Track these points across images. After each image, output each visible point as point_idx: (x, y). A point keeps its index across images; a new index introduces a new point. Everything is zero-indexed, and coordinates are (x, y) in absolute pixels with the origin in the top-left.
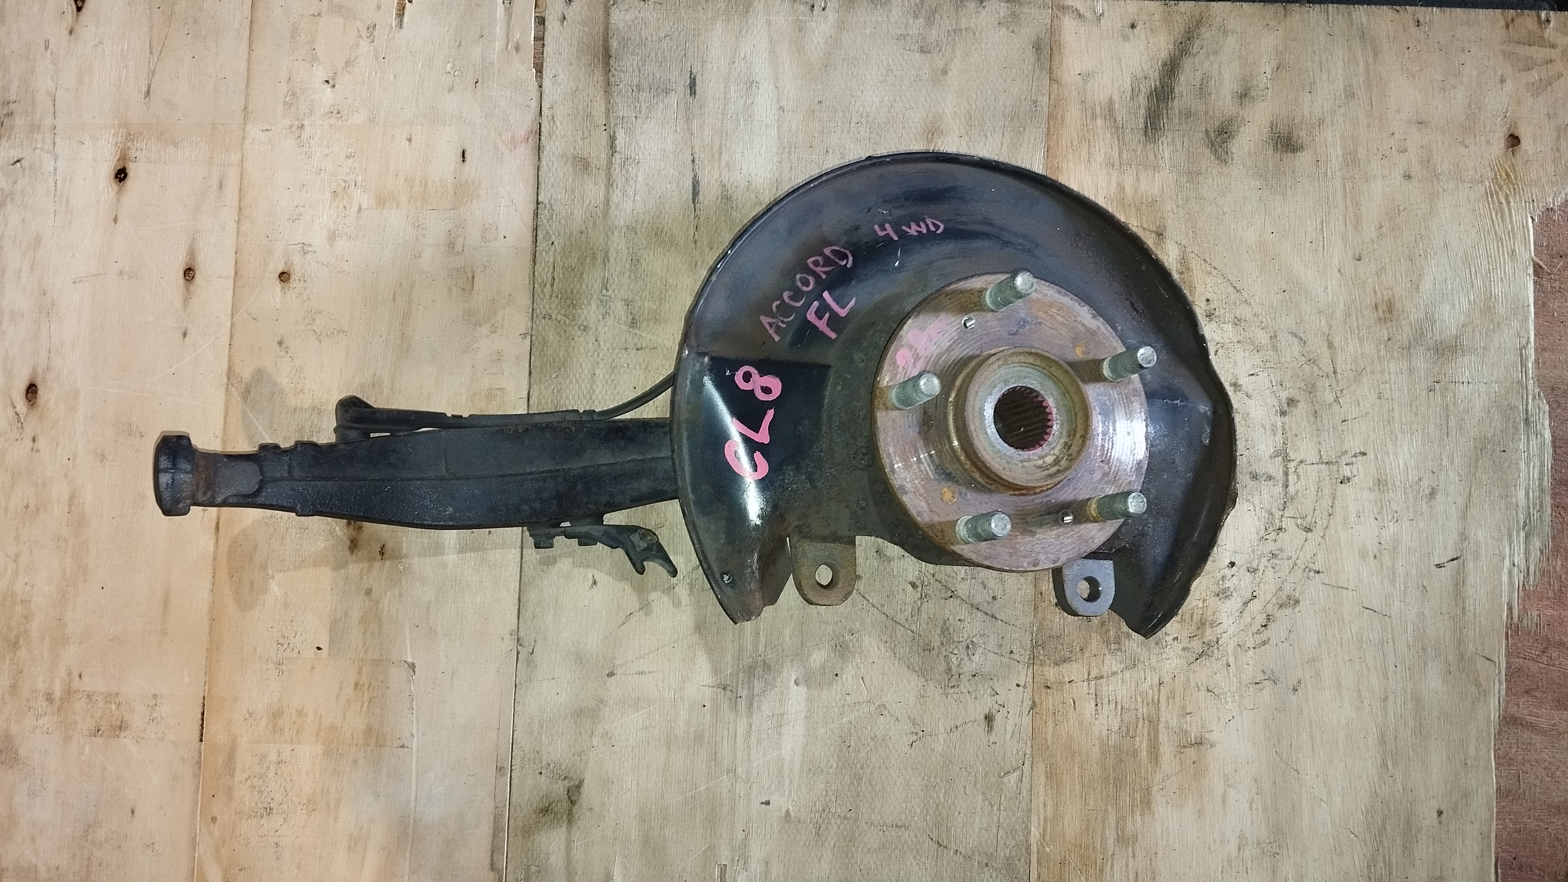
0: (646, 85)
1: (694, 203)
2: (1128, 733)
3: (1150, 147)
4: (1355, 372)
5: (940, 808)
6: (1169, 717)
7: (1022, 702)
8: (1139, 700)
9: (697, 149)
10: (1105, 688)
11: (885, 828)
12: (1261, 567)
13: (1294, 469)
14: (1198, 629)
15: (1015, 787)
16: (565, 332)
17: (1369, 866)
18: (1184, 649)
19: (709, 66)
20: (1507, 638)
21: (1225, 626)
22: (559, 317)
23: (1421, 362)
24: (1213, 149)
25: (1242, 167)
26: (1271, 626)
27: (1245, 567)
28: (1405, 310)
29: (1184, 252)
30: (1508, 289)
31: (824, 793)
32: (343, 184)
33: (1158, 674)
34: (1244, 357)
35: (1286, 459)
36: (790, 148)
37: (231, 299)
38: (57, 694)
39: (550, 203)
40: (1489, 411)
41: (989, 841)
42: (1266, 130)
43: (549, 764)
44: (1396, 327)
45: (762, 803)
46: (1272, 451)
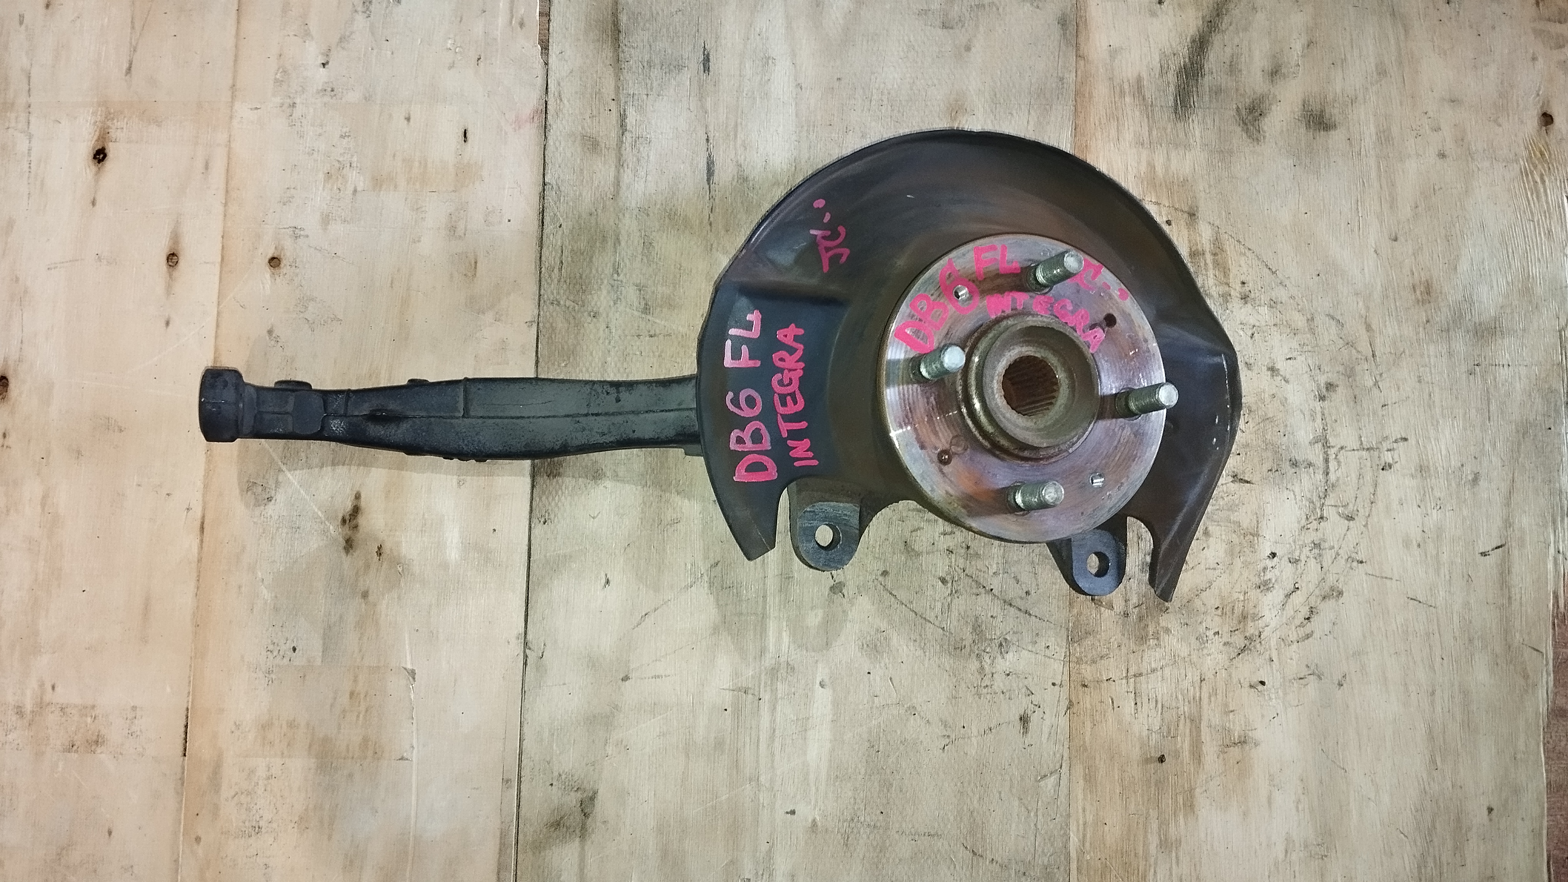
0: (657, 61)
1: (709, 184)
2: (1169, 732)
3: (1179, 125)
4: (1394, 356)
5: (975, 814)
6: (1211, 714)
7: (1059, 701)
8: (1180, 697)
9: (711, 128)
10: (1144, 686)
11: (917, 837)
12: (1303, 558)
13: (1334, 456)
14: (1240, 622)
15: (1052, 791)
16: (574, 318)
17: (1419, 867)
18: (1225, 644)
19: (723, 42)
20: (1554, 628)
21: (1267, 619)
22: (568, 303)
23: (1460, 344)
24: (1245, 128)
25: (1274, 145)
26: (1314, 618)
27: (1286, 558)
28: (1443, 291)
29: (1217, 233)
30: (1545, 269)
31: (852, 801)
32: (337, 165)
33: (1199, 671)
34: (1281, 340)
35: (1326, 445)
36: (809, 126)
37: (217, 286)
38: (29, 707)
39: (557, 184)
40: (1530, 395)
41: (1026, 849)
42: (1298, 109)
43: (560, 775)
44: (1435, 309)
45: (787, 813)
46: (1311, 437)
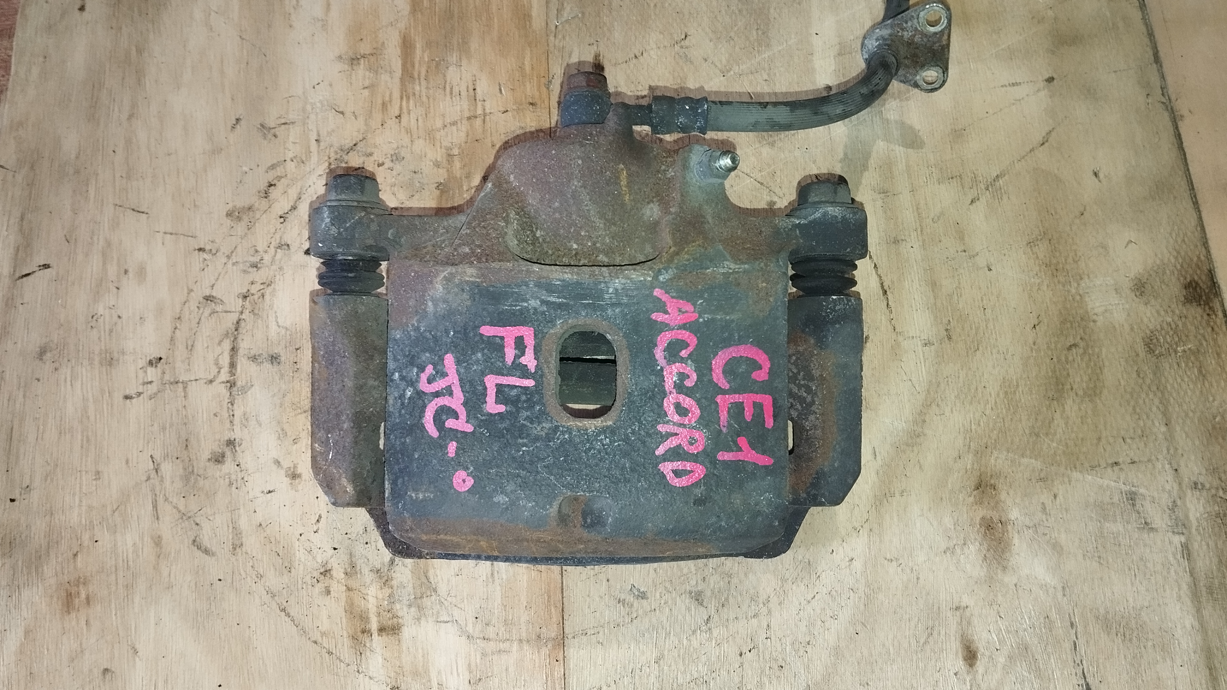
2: (437, 64)
6: (390, 83)
10: (465, 107)
13: (222, 372)
15: (565, 4)
23: (35, 527)
26: (263, 185)
28: (48, 599)
33: (402, 126)
34: (280, 516)
35: (232, 384)
44: (63, 573)
46: (249, 392)
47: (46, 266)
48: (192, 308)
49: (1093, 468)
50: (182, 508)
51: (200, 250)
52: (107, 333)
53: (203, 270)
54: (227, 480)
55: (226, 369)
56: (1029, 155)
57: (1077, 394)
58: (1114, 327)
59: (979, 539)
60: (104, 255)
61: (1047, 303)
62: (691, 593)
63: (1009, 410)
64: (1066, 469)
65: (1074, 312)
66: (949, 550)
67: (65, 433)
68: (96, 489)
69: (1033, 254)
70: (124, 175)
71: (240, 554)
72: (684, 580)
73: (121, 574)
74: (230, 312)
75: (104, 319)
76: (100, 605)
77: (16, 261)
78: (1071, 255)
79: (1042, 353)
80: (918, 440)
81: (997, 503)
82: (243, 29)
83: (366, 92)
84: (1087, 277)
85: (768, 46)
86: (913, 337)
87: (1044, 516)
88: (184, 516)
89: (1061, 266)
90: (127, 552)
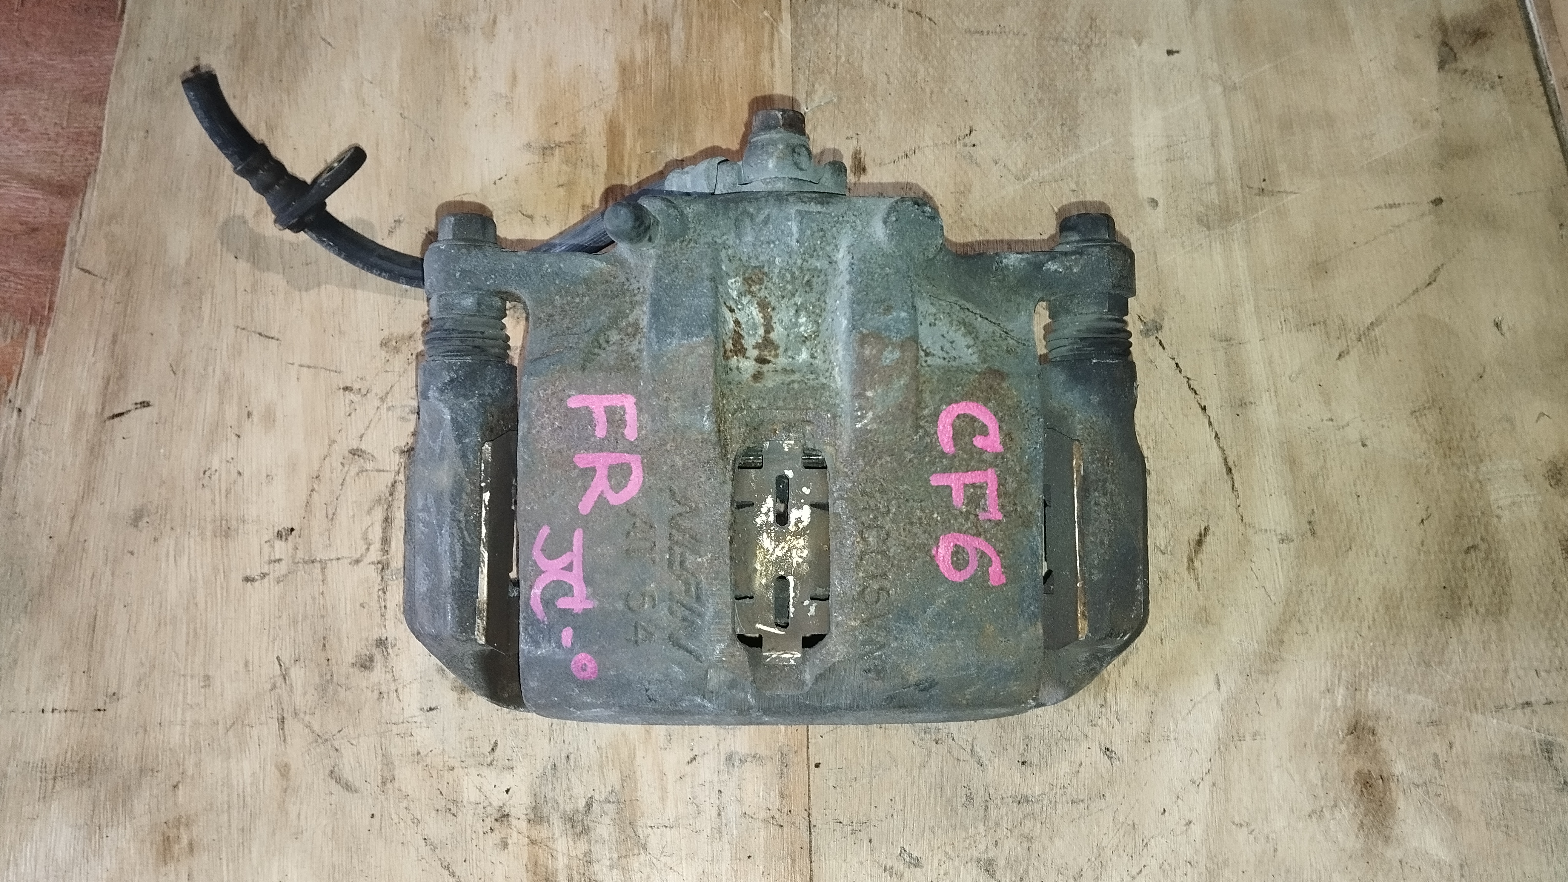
47: (145, 404)
48: (334, 465)
49: (1498, 709)
50: (316, 727)
51: (346, 389)
52: (223, 493)
53: (350, 415)
54: (376, 693)
55: (377, 546)
56: (1412, 298)
57: (1477, 612)
58: (1524, 525)
59: (1354, 798)
60: (221, 391)
61: (1438, 491)
62: (979, 861)
63: (1391, 627)
64: (1465, 710)
65: (1472, 504)
66: (1316, 814)
67: (166, 624)
68: (205, 700)
69: (1419, 426)
70: (249, 290)
71: (391, 792)
72: (970, 844)
73: (235, 813)
74: (383, 471)
75: (220, 476)
76: (206, 853)
77: (106, 394)
78: (1467, 429)
79: (1433, 557)
80: (1274, 666)
81: (1376, 752)
82: (405, 105)
83: (562, 191)
84: (1488, 459)
85: (1077, 147)
86: (1266, 531)
87: (1437, 771)
88: (320, 739)
89: (1455, 443)
90: (244, 783)
